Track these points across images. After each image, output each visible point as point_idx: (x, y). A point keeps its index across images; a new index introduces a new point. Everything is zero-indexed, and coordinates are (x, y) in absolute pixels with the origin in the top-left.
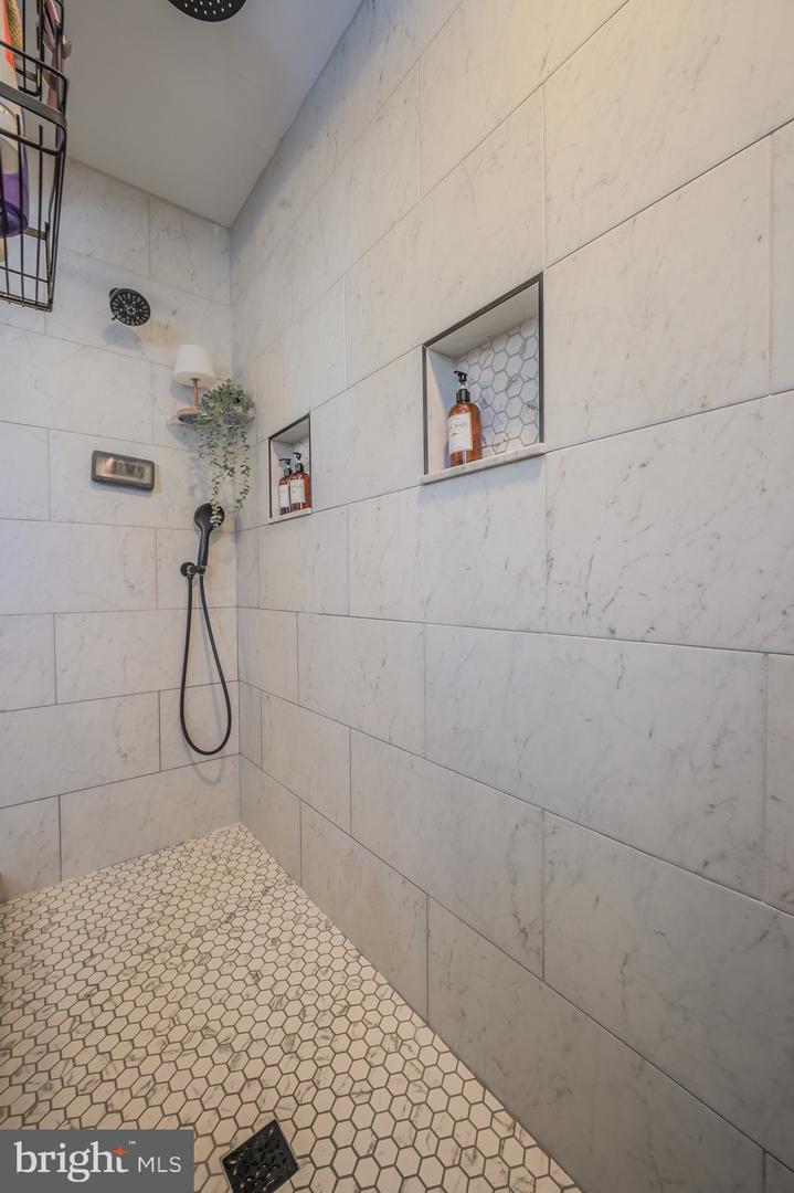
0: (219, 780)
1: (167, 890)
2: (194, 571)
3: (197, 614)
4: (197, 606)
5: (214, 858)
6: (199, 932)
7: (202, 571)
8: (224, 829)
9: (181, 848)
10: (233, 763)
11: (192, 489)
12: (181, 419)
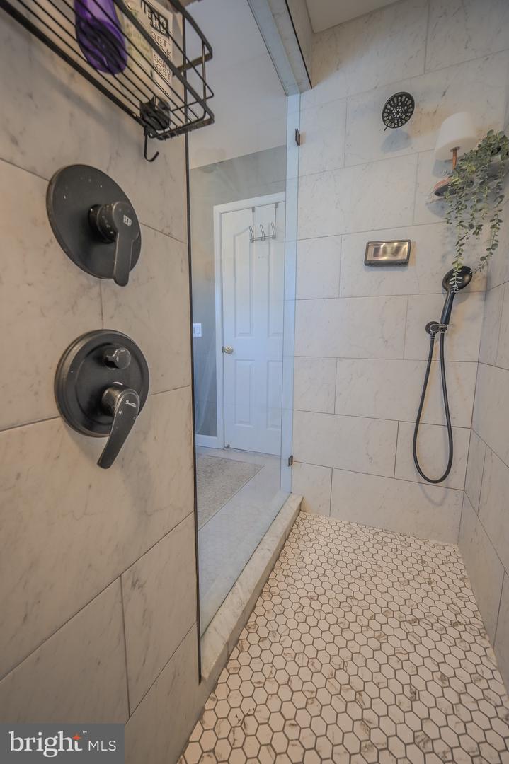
0: (441, 504)
1: (381, 563)
2: (438, 329)
3: (436, 366)
4: (437, 360)
5: (423, 562)
6: (387, 613)
7: (443, 330)
8: (440, 543)
9: (403, 539)
10: (456, 496)
11: (444, 257)
12: (438, 193)
